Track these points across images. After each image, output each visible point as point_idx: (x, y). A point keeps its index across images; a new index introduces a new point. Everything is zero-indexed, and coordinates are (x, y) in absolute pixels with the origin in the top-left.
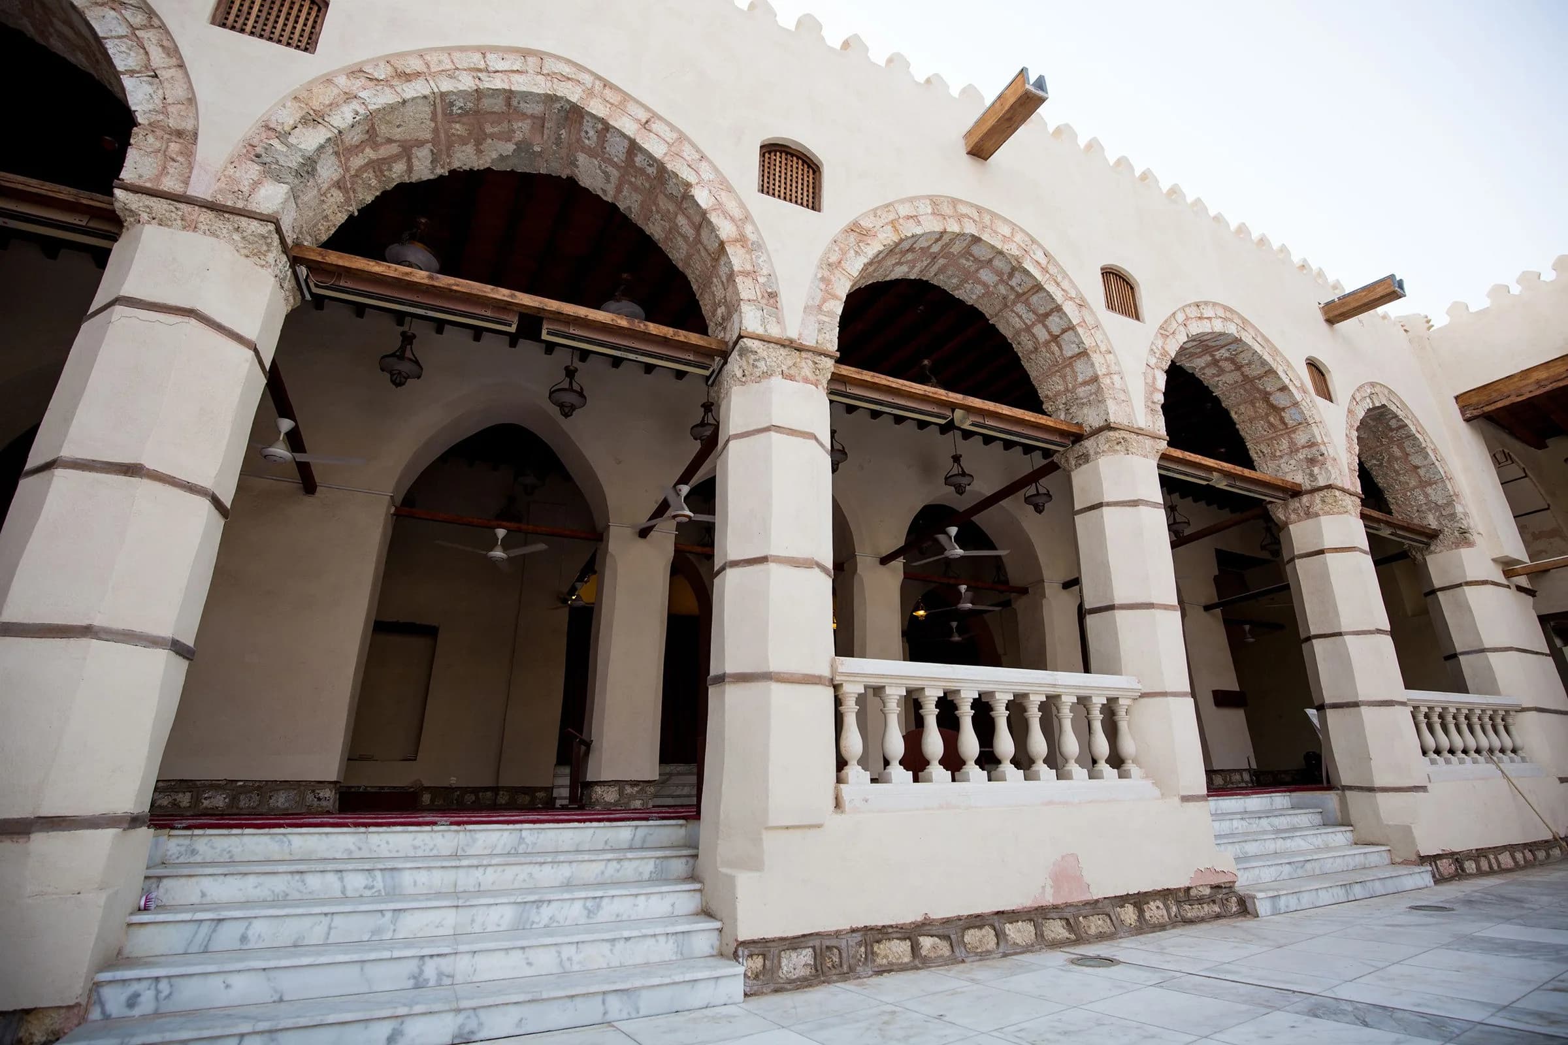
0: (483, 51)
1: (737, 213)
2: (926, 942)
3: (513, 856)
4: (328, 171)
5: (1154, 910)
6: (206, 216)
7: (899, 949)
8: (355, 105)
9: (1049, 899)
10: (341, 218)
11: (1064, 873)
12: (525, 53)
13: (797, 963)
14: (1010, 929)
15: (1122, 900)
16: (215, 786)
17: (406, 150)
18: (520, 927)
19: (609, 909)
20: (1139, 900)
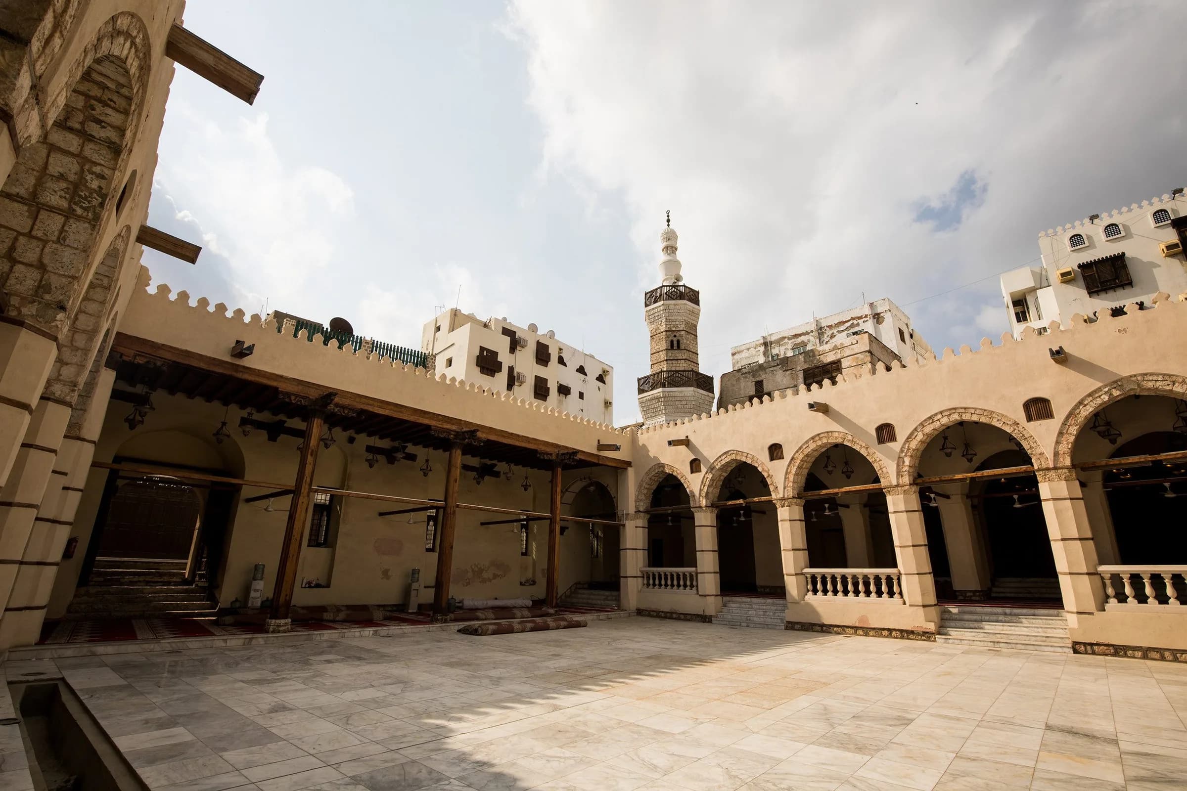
0: (720, 457)
1: (767, 469)
2: (824, 628)
3: (773, 604)
4: (711, 490)
5: (894, 633)
6: (699, 509)
7: (819, 628)
8: (708, 479)
9: (857, 625)
10: (719, 490)
11: (863, 618)
12: (725, 453)
13: (796, 626)
14: (846, 630)
15: (884, 629)
16: (767, 587)
17: (720, 476)
18: (764, 615)
19: (776, 614)
20: (890, 630)
